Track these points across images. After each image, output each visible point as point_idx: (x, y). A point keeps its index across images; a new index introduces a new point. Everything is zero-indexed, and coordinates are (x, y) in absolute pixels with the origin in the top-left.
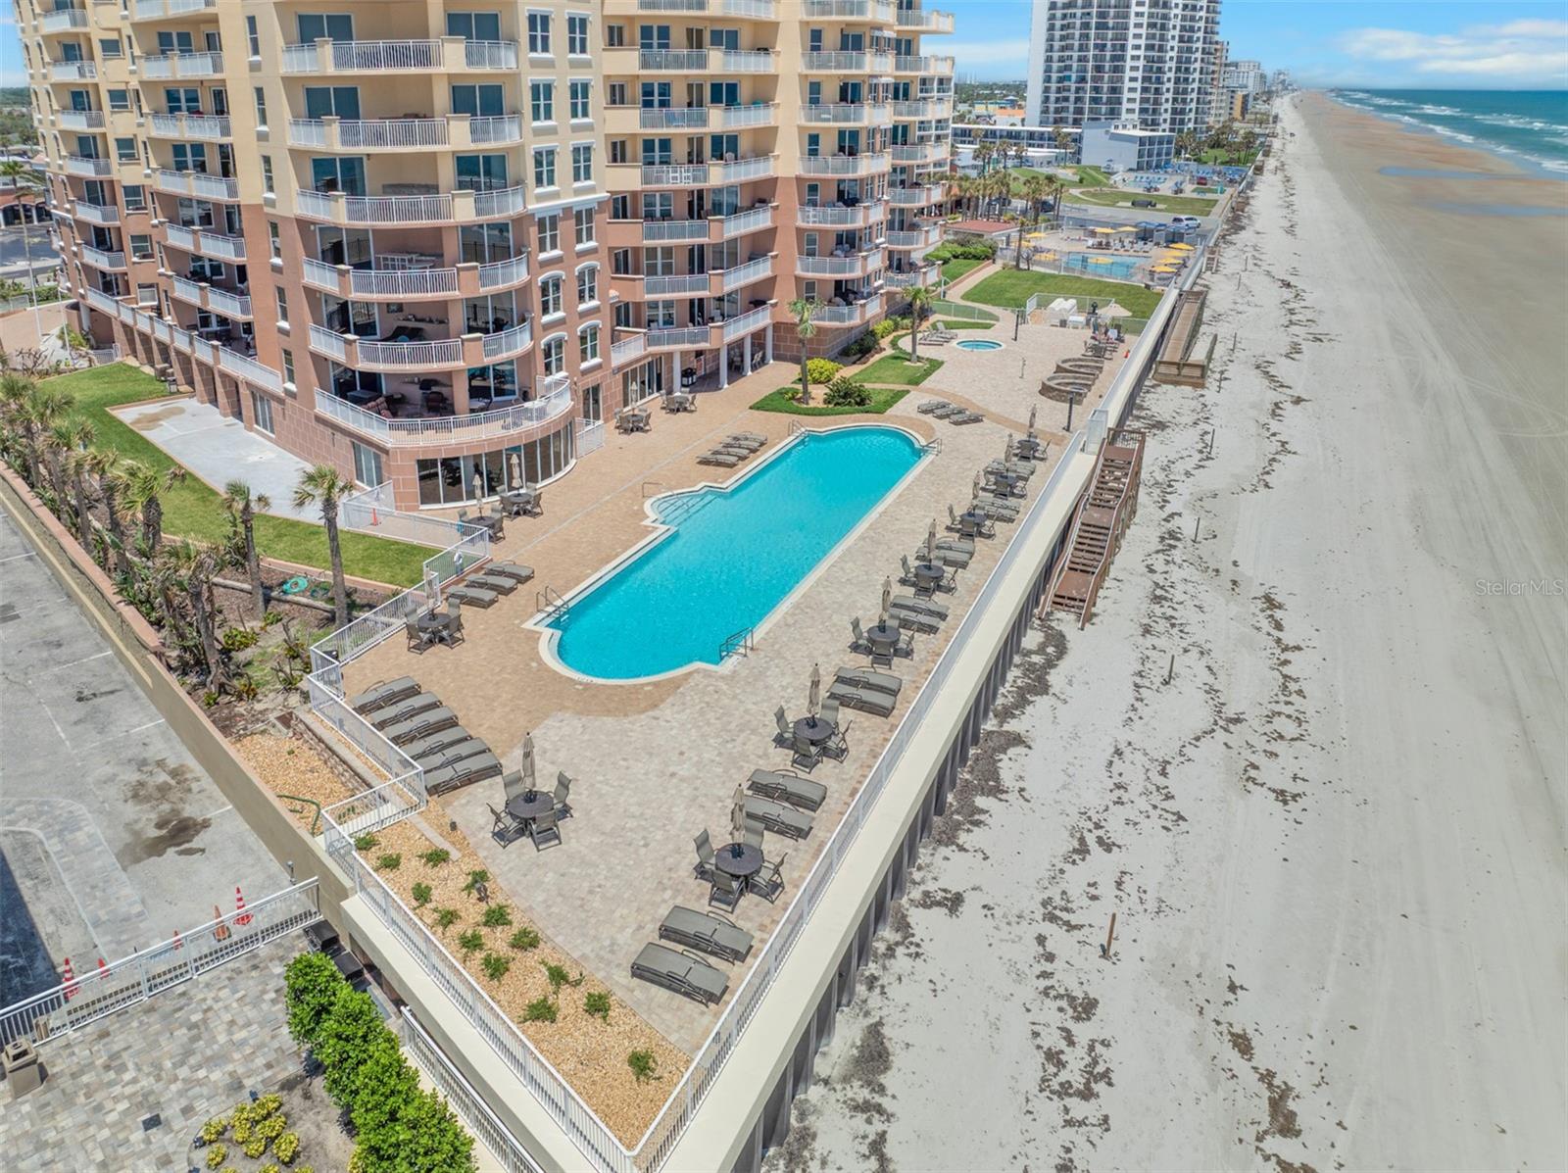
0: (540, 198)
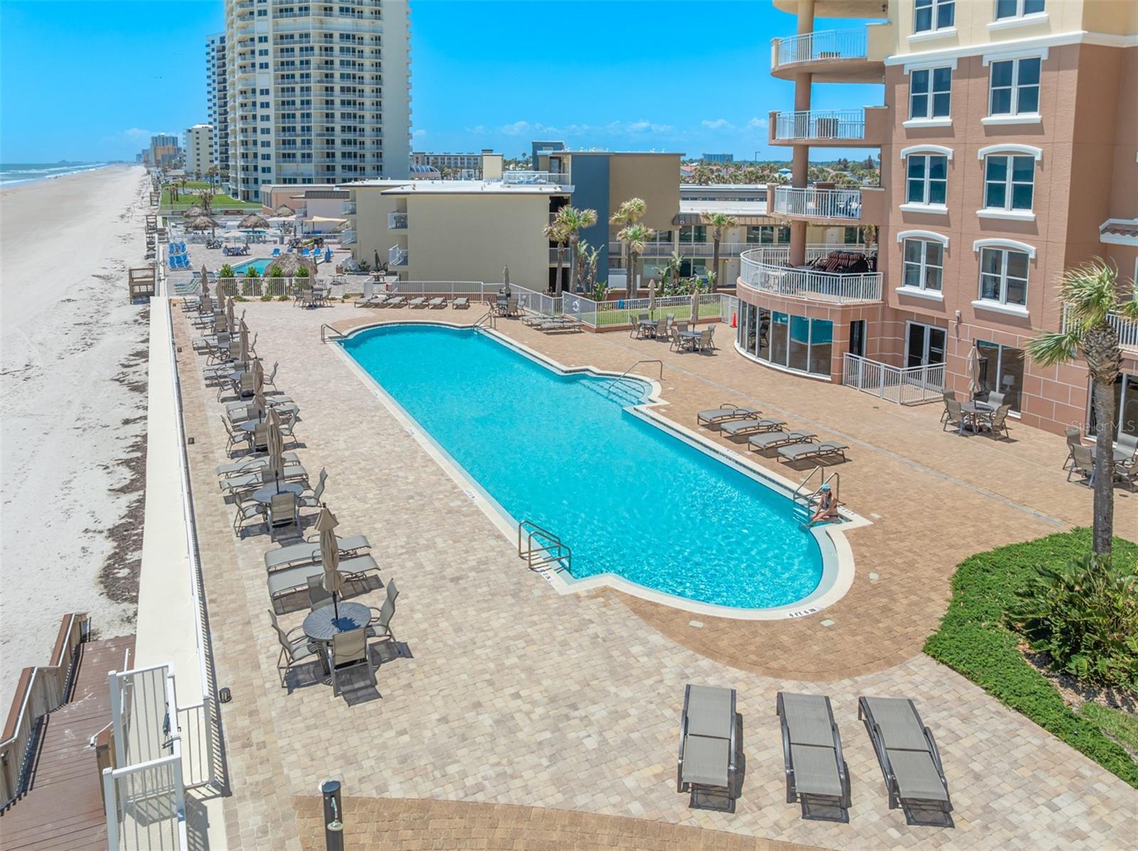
0: (915, 45)
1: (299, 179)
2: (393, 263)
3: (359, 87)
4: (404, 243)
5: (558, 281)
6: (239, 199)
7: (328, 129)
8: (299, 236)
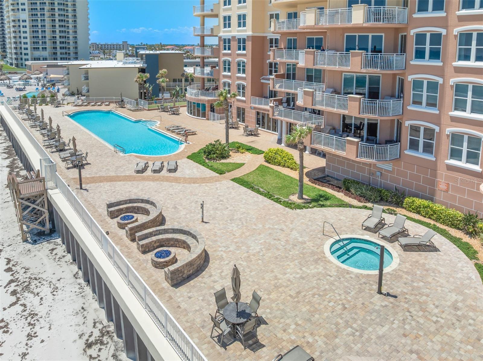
0: (224, 32)
1: (41, 59)
2: (84, 92)
3: (66, 19)
4: (88, 85)
5: (143, 95)
6: (14, 66)
7: (53, 37)
8: (45, 82)
